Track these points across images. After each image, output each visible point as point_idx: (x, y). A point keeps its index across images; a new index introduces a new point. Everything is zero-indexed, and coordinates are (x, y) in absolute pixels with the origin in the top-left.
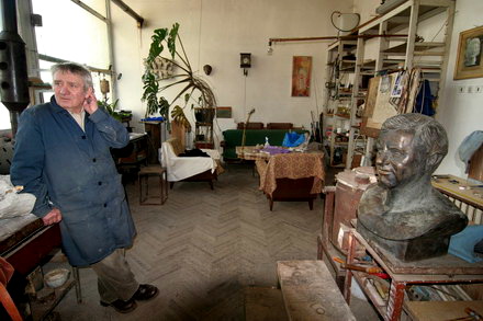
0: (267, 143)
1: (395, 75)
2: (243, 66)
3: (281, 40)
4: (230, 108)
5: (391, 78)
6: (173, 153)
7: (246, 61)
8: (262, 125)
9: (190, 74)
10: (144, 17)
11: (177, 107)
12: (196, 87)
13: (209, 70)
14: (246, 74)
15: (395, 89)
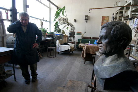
0: (89, 43)
1: (135, 19)
2: (85, 19)
3: (93, 9)
4: (81, 32)
5: (134, 20)
6: (59, 44)
7: (86, 18)
8: (91, 38)
9: (68, 21)
10: (58, 6)
11: (63, 31)
12: (69, 25)
13: (75, 21)
14: (86, 22)
15: (135, 24)
